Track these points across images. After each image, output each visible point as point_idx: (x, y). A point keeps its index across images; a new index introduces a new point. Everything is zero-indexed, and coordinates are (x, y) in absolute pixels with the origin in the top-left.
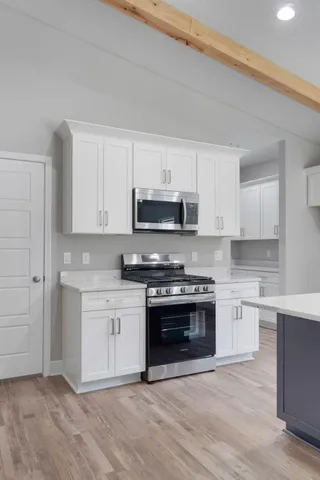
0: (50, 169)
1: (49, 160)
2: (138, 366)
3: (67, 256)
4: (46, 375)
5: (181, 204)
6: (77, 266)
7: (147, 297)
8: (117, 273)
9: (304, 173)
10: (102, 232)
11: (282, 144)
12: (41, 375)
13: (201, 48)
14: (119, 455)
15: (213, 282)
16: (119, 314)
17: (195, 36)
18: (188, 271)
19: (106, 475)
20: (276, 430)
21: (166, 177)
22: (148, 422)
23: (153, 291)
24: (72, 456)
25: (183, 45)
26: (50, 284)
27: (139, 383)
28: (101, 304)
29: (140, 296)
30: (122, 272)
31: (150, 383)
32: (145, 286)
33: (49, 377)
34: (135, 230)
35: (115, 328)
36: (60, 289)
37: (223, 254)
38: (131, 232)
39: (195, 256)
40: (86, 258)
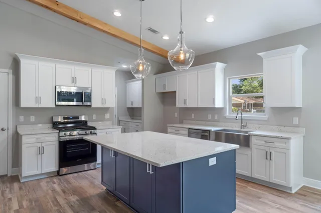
0: (11, 76)
1: (11, 71)
2: (54, 168)
3: (22, 118)
4: (9, 175)
5: (82, 93)
6: (27, 122)
7: (59, 137)
8: (51, 125)
9: (154, 77)
10: (38, 106)
12: (6, 175)
13: (85, 24)
14: (25, 204)
15: (96, 129)
16: (43, 145)
17: (80, 19)
18: (89, 124)
19: (14, 211)
20: (103, 189)
21: (74, 80)
22: (47, 191)
23: (62, 134)
24: (2, 205)
25: (76, 22)
26: (11, 132)
27: (55, 176)
28: (33, 140)
29: (55, 136)
30: (53, 125)
31: (61, 176)
32: (58, 131)
33: (11, 176)
34: (56, 105)
35: (41, 151)
36: (17, 133)
38: (55, 106)
39: (94, 116)
40: (32, 118)
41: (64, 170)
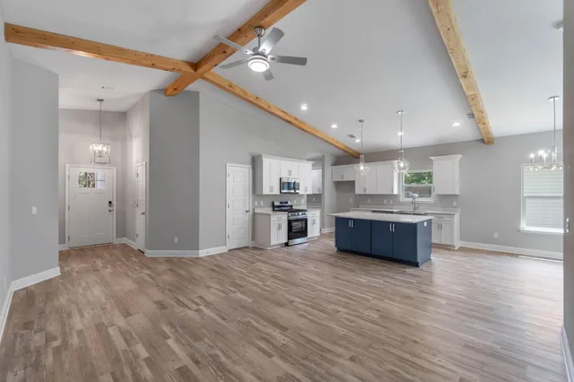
0: (251, 170)
1: (250, 166)
2: (286, 240)
3: (256, 203)
5: (295, 183)
6: (259, 206)
7: (288, 217)
8: (272, 208)
11: (324, 156)
12: (248, 247)
13: (306, 131)
15: (307, 211)
21: (290, 173)
26: (251, 213)
31: (289, 246)
32: (287, 213)
34: (281, 193)
35: (280, 227)
36: (254, 214)
37: (304, 201)
38: (279, 194)
39: (295, 202)
40: (262, 203)
41: (291, 242)
